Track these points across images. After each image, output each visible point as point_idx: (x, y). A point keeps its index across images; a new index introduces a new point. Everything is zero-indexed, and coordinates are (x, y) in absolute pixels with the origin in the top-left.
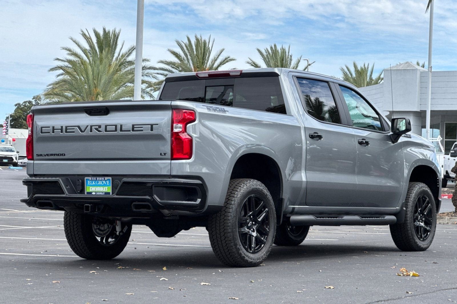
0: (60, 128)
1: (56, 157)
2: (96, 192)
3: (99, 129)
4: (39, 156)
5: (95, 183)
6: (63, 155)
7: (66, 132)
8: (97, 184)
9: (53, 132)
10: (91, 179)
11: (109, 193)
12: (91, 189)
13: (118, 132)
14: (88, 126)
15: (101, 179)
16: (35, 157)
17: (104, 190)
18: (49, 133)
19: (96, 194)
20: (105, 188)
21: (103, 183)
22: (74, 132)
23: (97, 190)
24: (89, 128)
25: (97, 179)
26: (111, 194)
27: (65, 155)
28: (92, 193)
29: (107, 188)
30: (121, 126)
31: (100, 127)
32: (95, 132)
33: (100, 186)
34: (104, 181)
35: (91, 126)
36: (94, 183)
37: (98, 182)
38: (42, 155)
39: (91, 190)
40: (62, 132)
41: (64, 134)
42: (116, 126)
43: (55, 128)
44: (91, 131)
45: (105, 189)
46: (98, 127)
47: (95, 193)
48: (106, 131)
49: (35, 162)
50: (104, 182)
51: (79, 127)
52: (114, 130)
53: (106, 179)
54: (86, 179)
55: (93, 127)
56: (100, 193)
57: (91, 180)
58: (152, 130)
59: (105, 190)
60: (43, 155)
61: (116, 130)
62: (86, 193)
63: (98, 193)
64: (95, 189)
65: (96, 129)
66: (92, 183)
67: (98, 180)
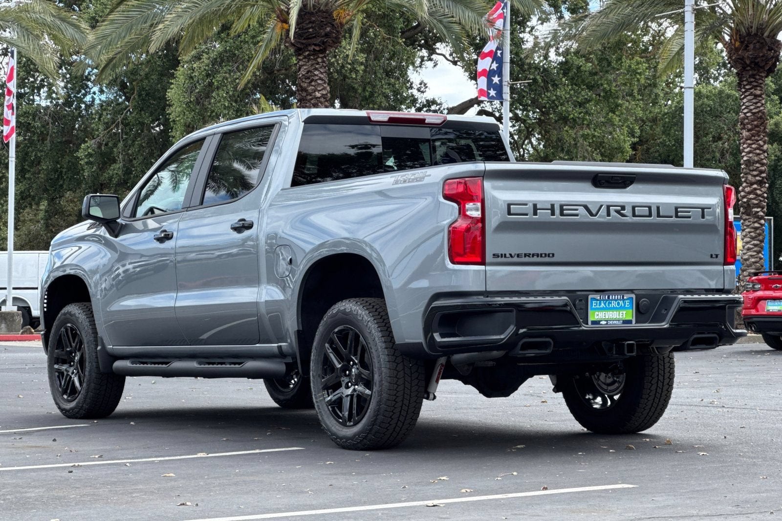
0: (549, 207)
1: (535, 259)
2: (607, 321)
3: (622, 212)
4: (498, 256)
5: (606, 305)
6: (551, 255)
7: (562, 214)
8: (609, 306)
9: (535, 214)
10: (599, 298)
11: (630, 322)
12: (598, 315)
13: (654, 219)
14: (601, 206)
15: (616, 298)
16: (489, 258)
17: (619, 316)
18: (527, 215)
19: (607, 324)
20: (621, 312)
21: (618, 304)
22: (577, 215)
23: (607, 317)
24: (604, 208)
25: (611, 298)
26: (634, 322)
27: (553, 255)
28: (601, 323)
29: (624, 312)
30: (658, 208)
31: (623, 208)
32: (614, 216)
33: (614, 309)
34: (620, 300)
35: (608, 207)
36: (602, 304)
37: (610, 303)
38: (505, 255)
39: (596, 318)
40: (553, 214)
41: (557, 217)
42: (650, 208)
43: (538, 207)
44: (609, 214)
45: (621, 315)
46: (619, 208)
47: (606, 322)
48: (634, 215)
49: (488, 268)
50: (621, 302)
51: (586, 207)
52: (647, 214)
53: (625, 298)
54: (591, 298)
55: (611, 208)
56: (615, 322)
57: (598, 300)
58: (703, 217)
59: (621, 317)
60: (508, 255)
61: (650, 215)
62: (590, 323)
63: (611, 322)
64: (604, 315)
65: (618, 212)
66: (600, 304)
67: (612, 300)
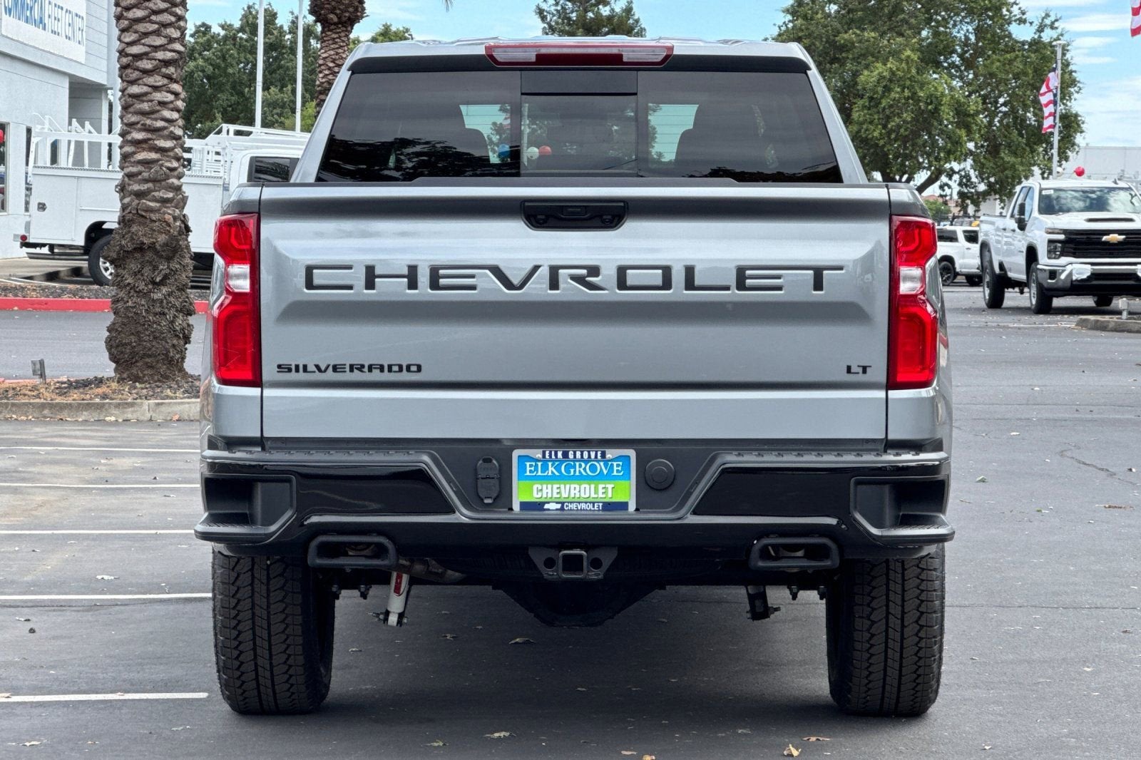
0: (405, 272)
1: (376, 376)
2: (563, 503)
3: (588, 279)
4: (290, 370)
5: (559, 471)
6: (414, 368)
7: (435, 285)
8: (568, 472)
9: (370, 284)
10: (540, 456)
11: (623, 506)
12: (540, 491)
13: (678, 292)
14: (536, 268)
15: (585, 457)
16: (269, 372)
17: (596, 492)
18: (350, 287)
19: (562, 509)
20: (601, 486)
21: (593, 468)
22: (473, 288)
23: (565, 495)
24: (544, 272)
25: (571, 456)
26: (632, 507)
27: (419, 368)
28: (546, 506)
29: (610, 486)
30: (690, 271)
31: (594, 271)
32: (570, 290)
33: (581, 478)
34: (598, 461)
35: (554, 271)
36: (551, 469)
37: (569, 467)
38: (305, 367)
39: (535, 496)
40: (413, 284)
41: (424, 290)
42: (667, 271)
43: (378, 272)
44: (554, 284)
45: (601, 491)
46: (584, 272)
47: (559, 506)
48: (622, 284)
49: (268, 392)
50: (600, 466)
51: (496, 271)
52: (659, 282)
53: (609, 456)
54: (520, 457)
55: (561, 271)
56: (584, 506)
57: (539, 461)
58: (818, 285)
59: (601, 495)
60: (311, 368)
61: (667, 284)
62: (516, 507)
63: (573, 506)
64: (555, 491)
65: (579, 280)
66: (545, 468)
67: (575, 460)
